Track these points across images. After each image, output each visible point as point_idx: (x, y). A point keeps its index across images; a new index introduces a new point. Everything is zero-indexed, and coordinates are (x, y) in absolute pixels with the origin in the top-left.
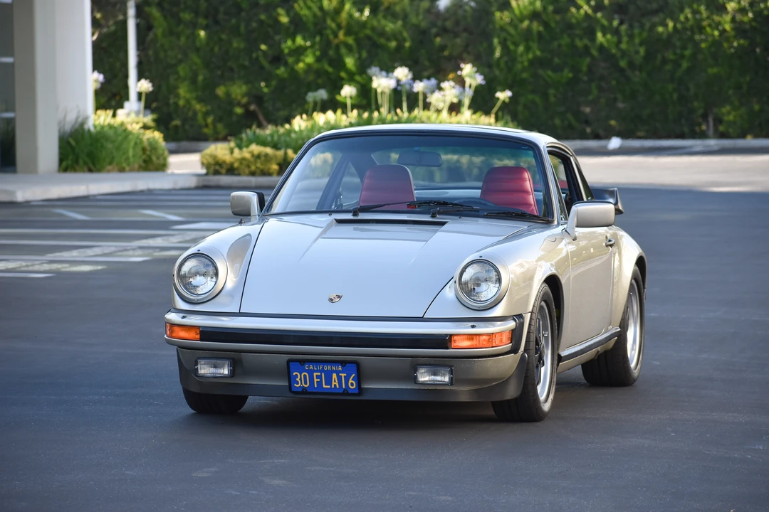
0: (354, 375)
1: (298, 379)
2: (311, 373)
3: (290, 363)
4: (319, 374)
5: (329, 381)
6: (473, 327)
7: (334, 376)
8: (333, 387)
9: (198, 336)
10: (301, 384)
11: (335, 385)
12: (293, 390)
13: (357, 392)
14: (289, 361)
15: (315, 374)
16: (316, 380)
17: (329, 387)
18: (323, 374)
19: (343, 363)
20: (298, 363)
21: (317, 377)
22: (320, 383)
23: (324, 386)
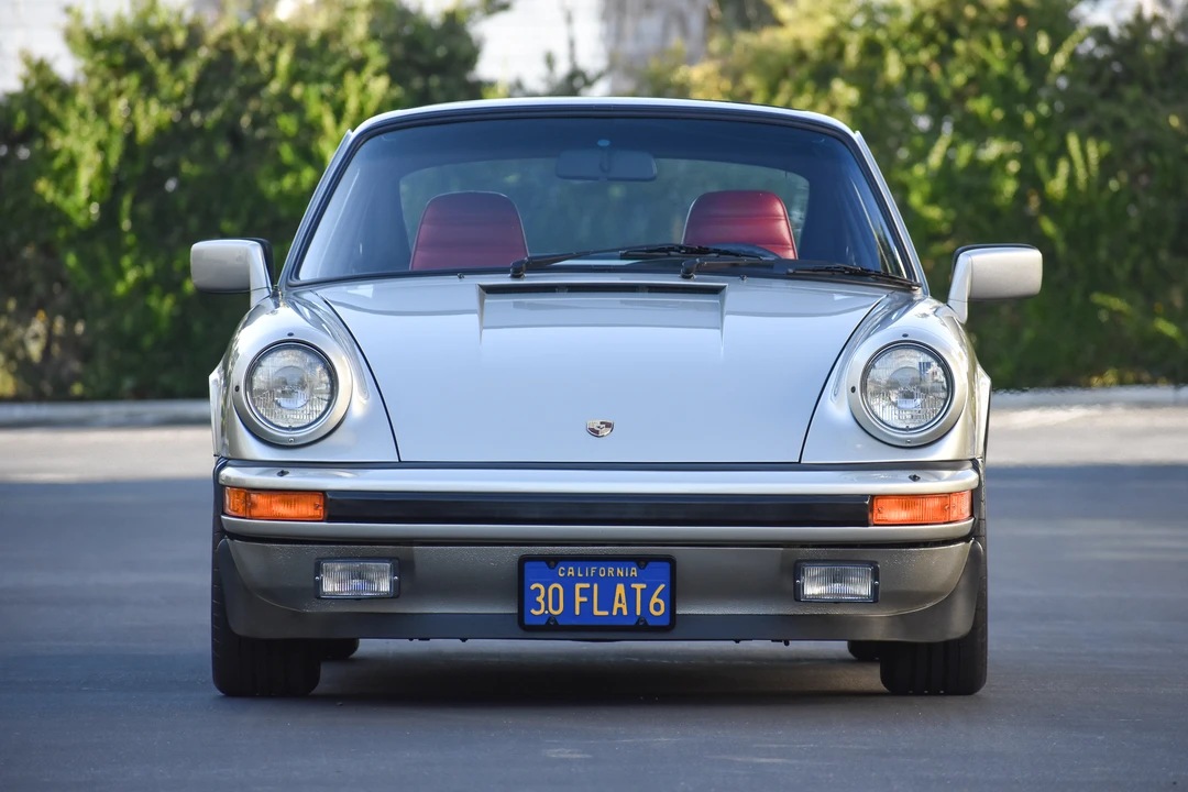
0: (662, 586)
1: (540, 599)
2: (569, 585)
3: (527, 565)
4: (588, 585)
5: (606, 602)
6: (915, 478)
7: (620, 589)
8: (615, 613)
9: (319, 513)
10: (546, 608)
11: (620, 610)
12: (527, 622)
13: (666, 623)
14: (523, 560)
15: (578, 586)
16: (578, 599)
17: (606, 613)
18: (596, 586)
19: (641, 561)
20: (544, 564)
21: (583, 592)
22: (586, 607)
23: (596, 612)
